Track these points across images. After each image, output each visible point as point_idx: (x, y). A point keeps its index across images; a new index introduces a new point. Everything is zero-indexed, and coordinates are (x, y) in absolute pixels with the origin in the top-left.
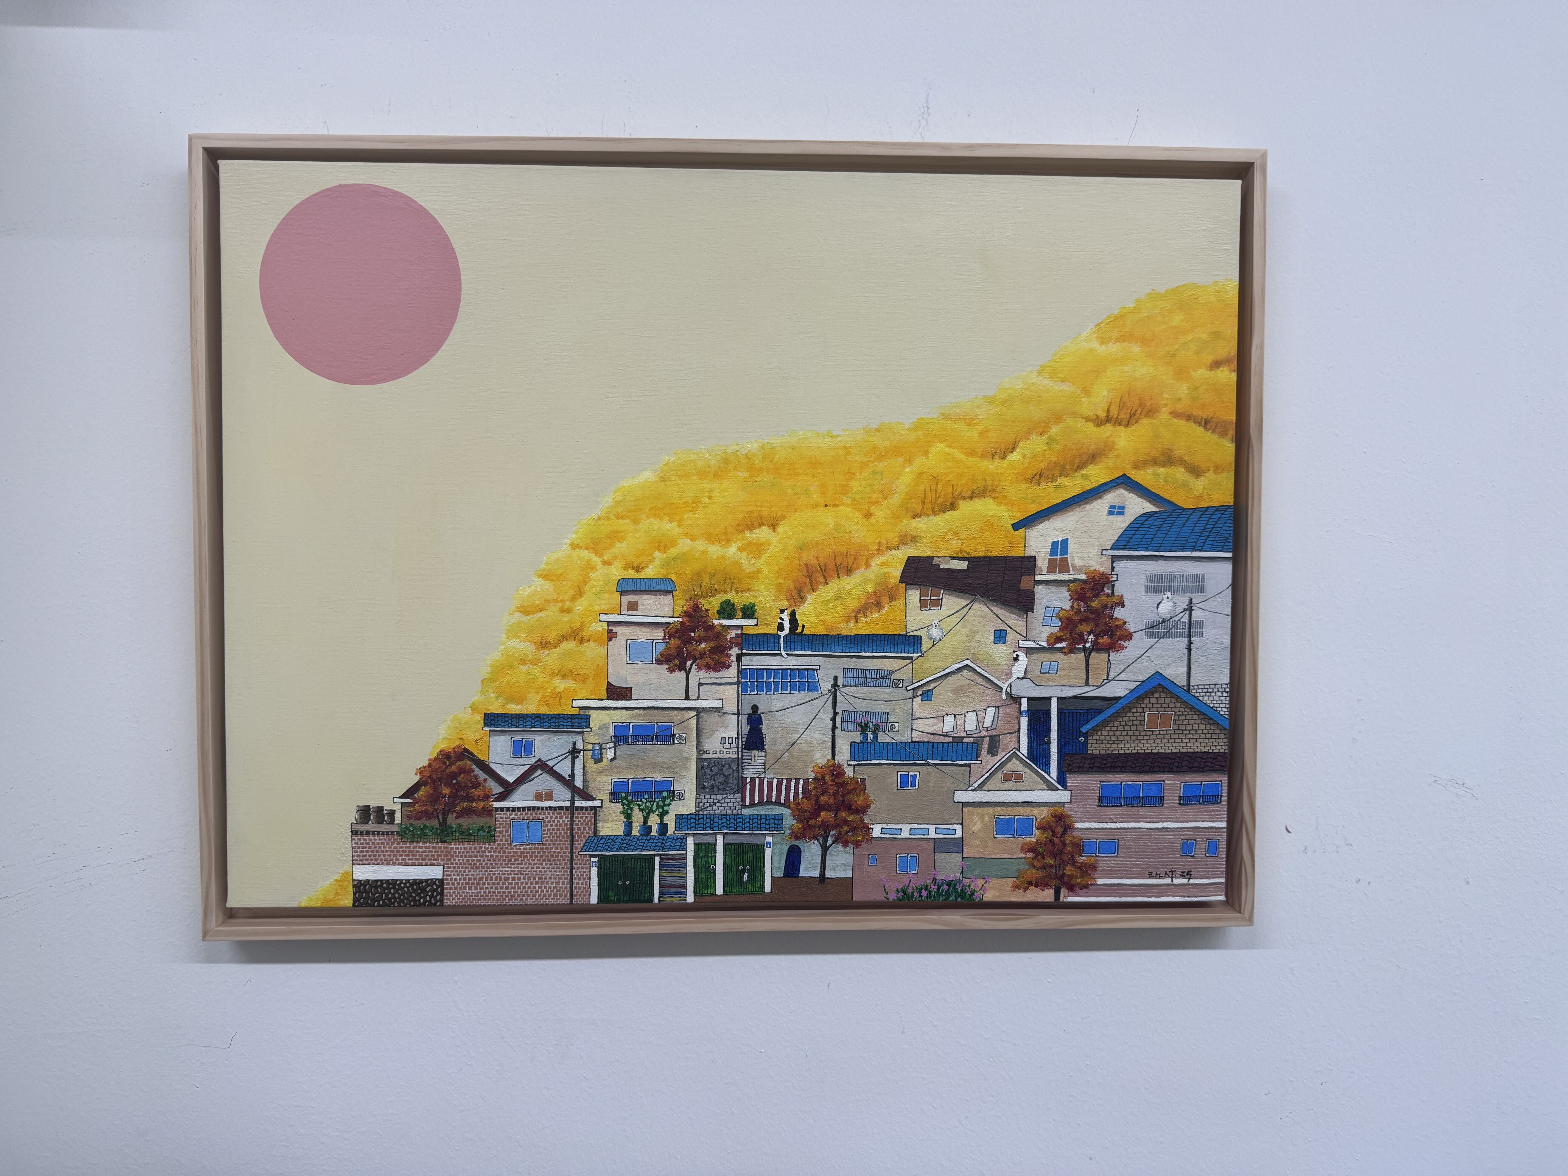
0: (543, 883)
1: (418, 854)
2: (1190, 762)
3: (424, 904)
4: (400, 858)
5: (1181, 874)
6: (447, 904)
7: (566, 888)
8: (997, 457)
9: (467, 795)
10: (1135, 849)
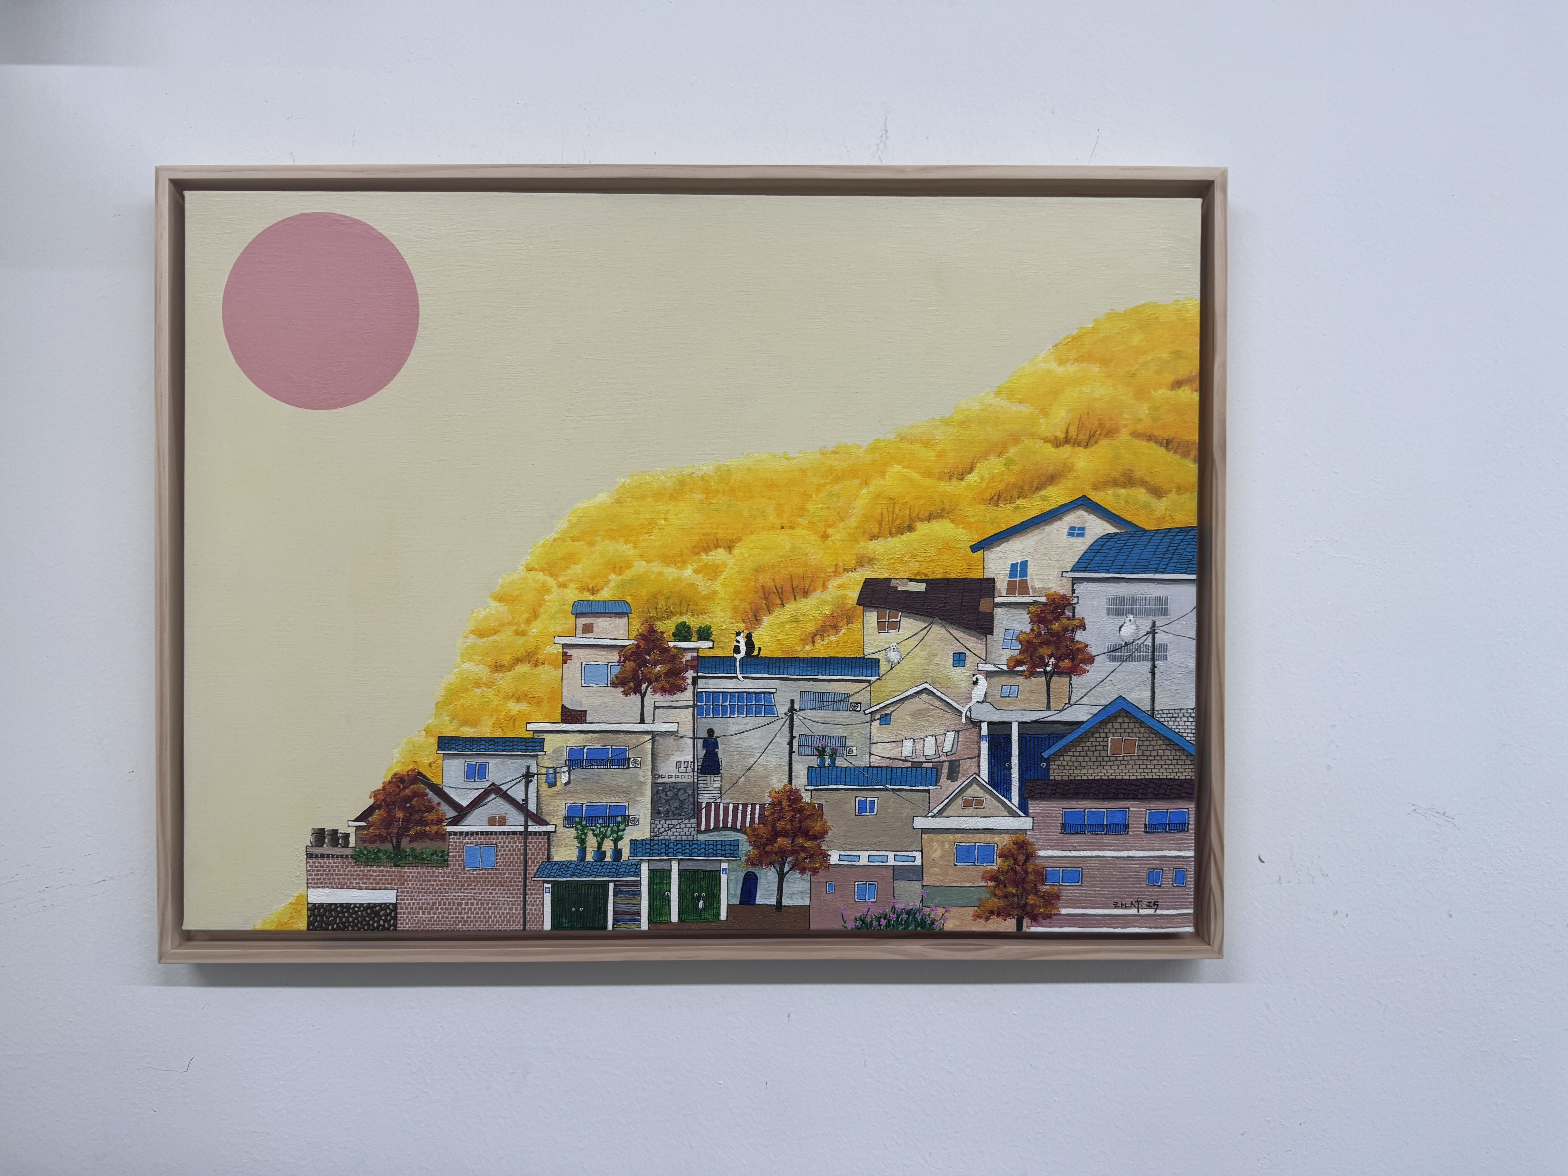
0: (496, 909)
1: (372, 878)
2: (1155, 789)
3: (378, 928)
4: (354, 882)
5: (1148, 904)
6: (400, 929)
7: (519, 914)
8: (954, 479)
9: (420, 819)
10: (1099, 878)
